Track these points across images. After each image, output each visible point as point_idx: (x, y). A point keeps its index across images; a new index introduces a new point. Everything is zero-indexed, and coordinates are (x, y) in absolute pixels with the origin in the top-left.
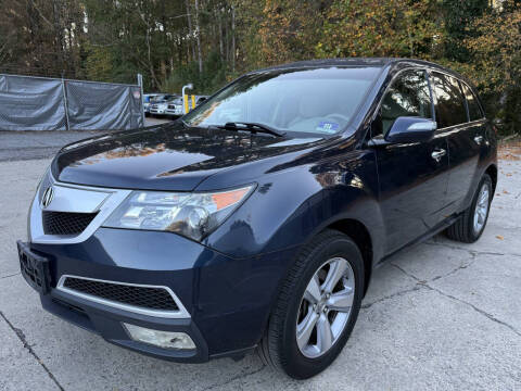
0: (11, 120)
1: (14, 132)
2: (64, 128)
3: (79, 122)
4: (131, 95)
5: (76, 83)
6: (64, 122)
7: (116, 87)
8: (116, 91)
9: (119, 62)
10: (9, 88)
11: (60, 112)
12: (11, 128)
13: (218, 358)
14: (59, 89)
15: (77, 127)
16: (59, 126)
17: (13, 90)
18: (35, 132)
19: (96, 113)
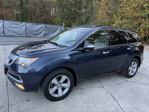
0: (32, 34)
1: (32, 37)
2: (44, 36)
3: (48, 35)
4: (61, 29)
5: (48, 25)
6: (44, 35)
7: (57, 26)
8: (58, 27)
9: (63, 19)
10: (32, 26)
11: (43, 32)
12: (32, 36)
13: (30, 92)
14: (44, 27)
15: (47, 36)
16: (43, 36)
17: (33, 27)
18: (37, 37)
19: (52, 33)
